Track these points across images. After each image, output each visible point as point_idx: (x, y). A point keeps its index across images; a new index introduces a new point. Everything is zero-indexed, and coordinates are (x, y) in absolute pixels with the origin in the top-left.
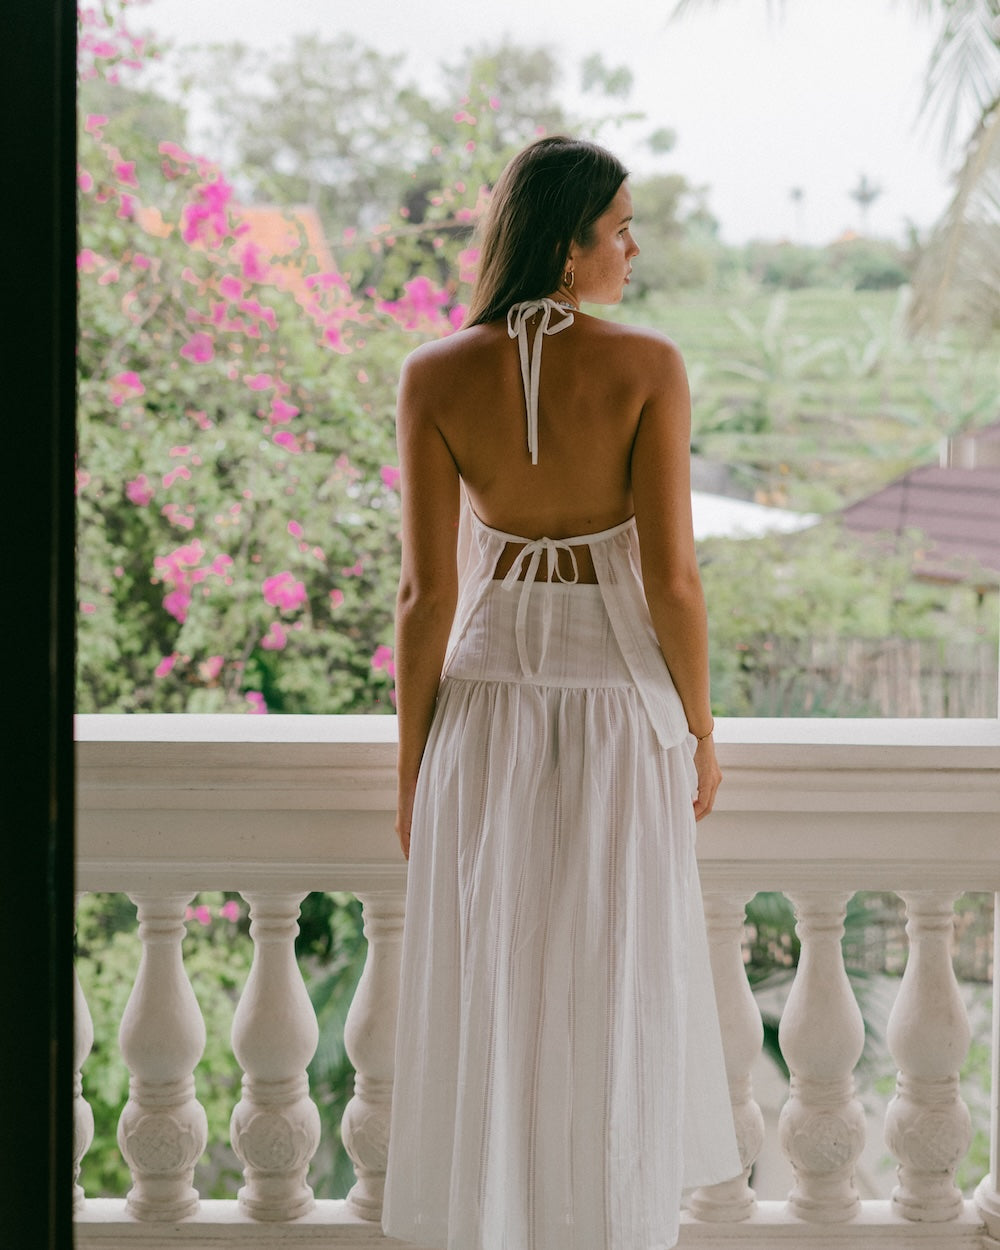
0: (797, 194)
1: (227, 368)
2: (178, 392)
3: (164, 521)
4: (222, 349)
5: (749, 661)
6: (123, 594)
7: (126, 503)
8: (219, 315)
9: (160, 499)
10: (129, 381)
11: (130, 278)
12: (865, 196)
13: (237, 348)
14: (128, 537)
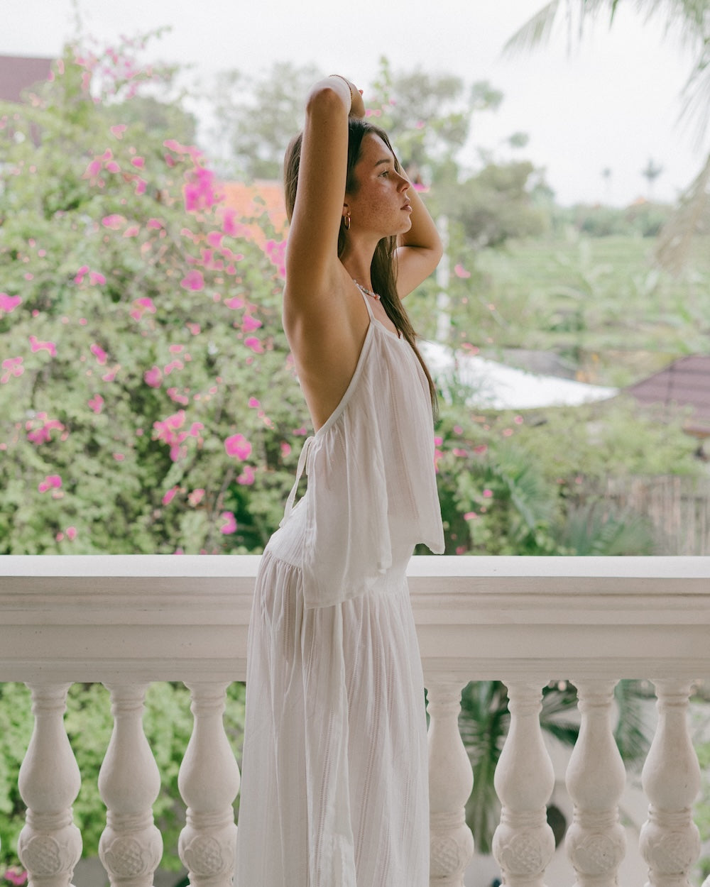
0: (607, 173)
1: (212, 293)
2: (178, 310)
3: (169, 399)
4: (210, 281)
5: (566, 491)
6: (143, 447)
7: (144, 386)
8: (207, 258)
9: (167, 383)
10: (146, 303)
11: (145, 233)
12: (651, 174)
13: (220, 281)
14: (147, 409)
